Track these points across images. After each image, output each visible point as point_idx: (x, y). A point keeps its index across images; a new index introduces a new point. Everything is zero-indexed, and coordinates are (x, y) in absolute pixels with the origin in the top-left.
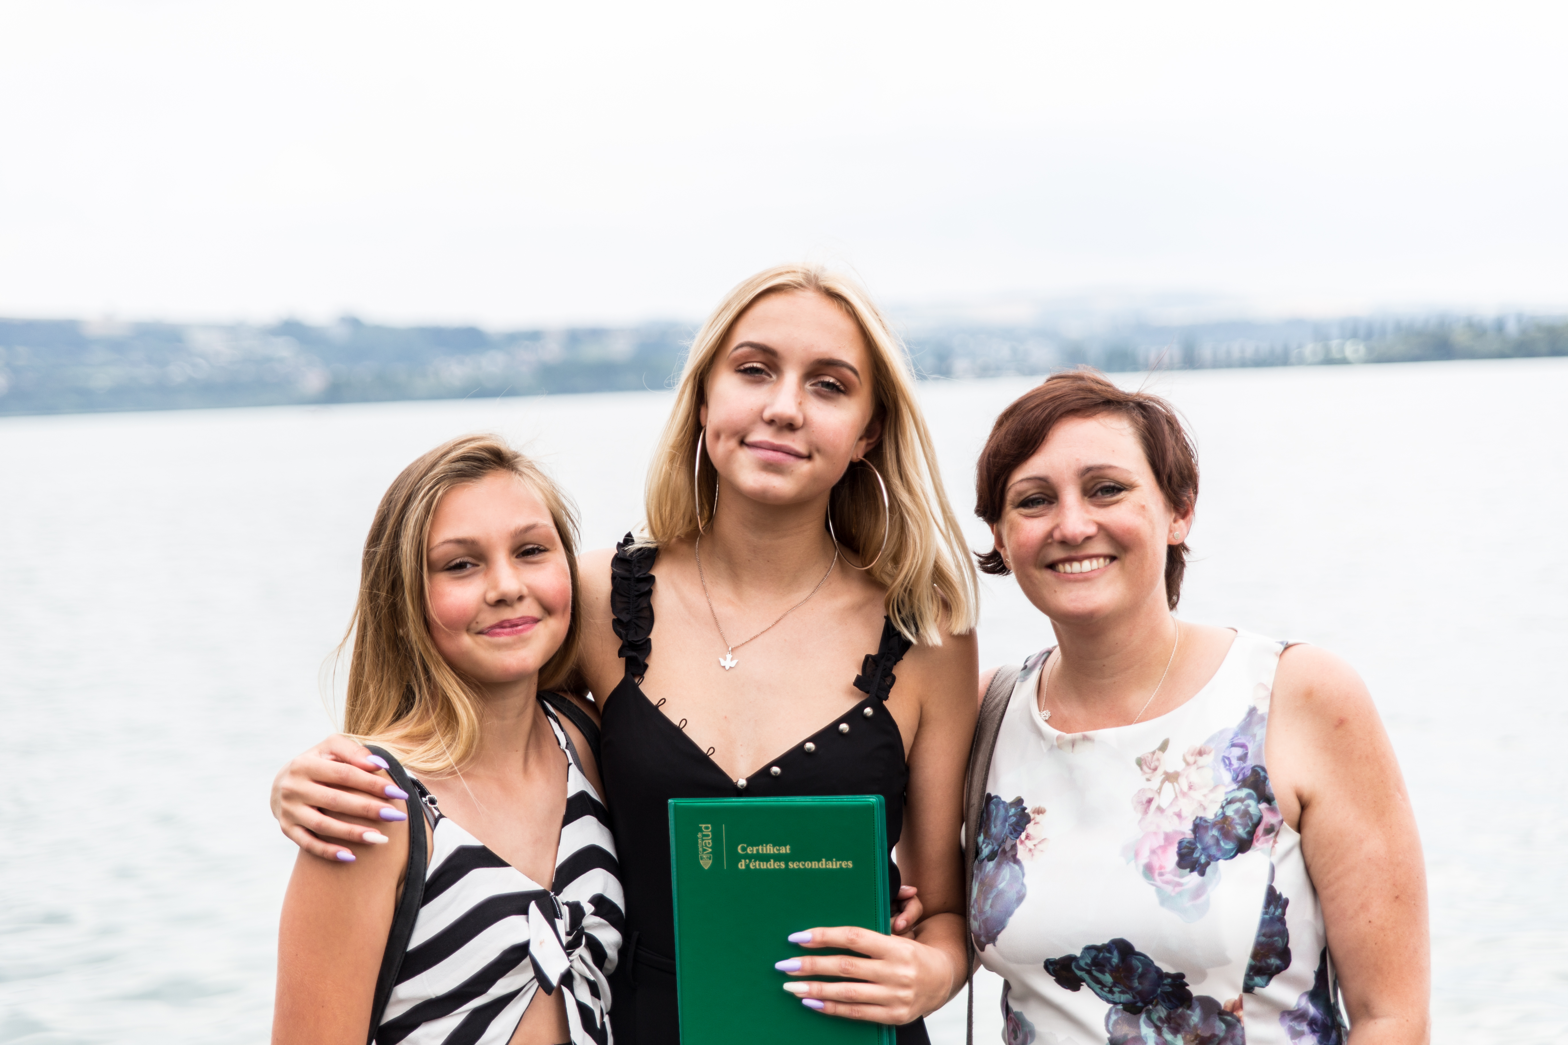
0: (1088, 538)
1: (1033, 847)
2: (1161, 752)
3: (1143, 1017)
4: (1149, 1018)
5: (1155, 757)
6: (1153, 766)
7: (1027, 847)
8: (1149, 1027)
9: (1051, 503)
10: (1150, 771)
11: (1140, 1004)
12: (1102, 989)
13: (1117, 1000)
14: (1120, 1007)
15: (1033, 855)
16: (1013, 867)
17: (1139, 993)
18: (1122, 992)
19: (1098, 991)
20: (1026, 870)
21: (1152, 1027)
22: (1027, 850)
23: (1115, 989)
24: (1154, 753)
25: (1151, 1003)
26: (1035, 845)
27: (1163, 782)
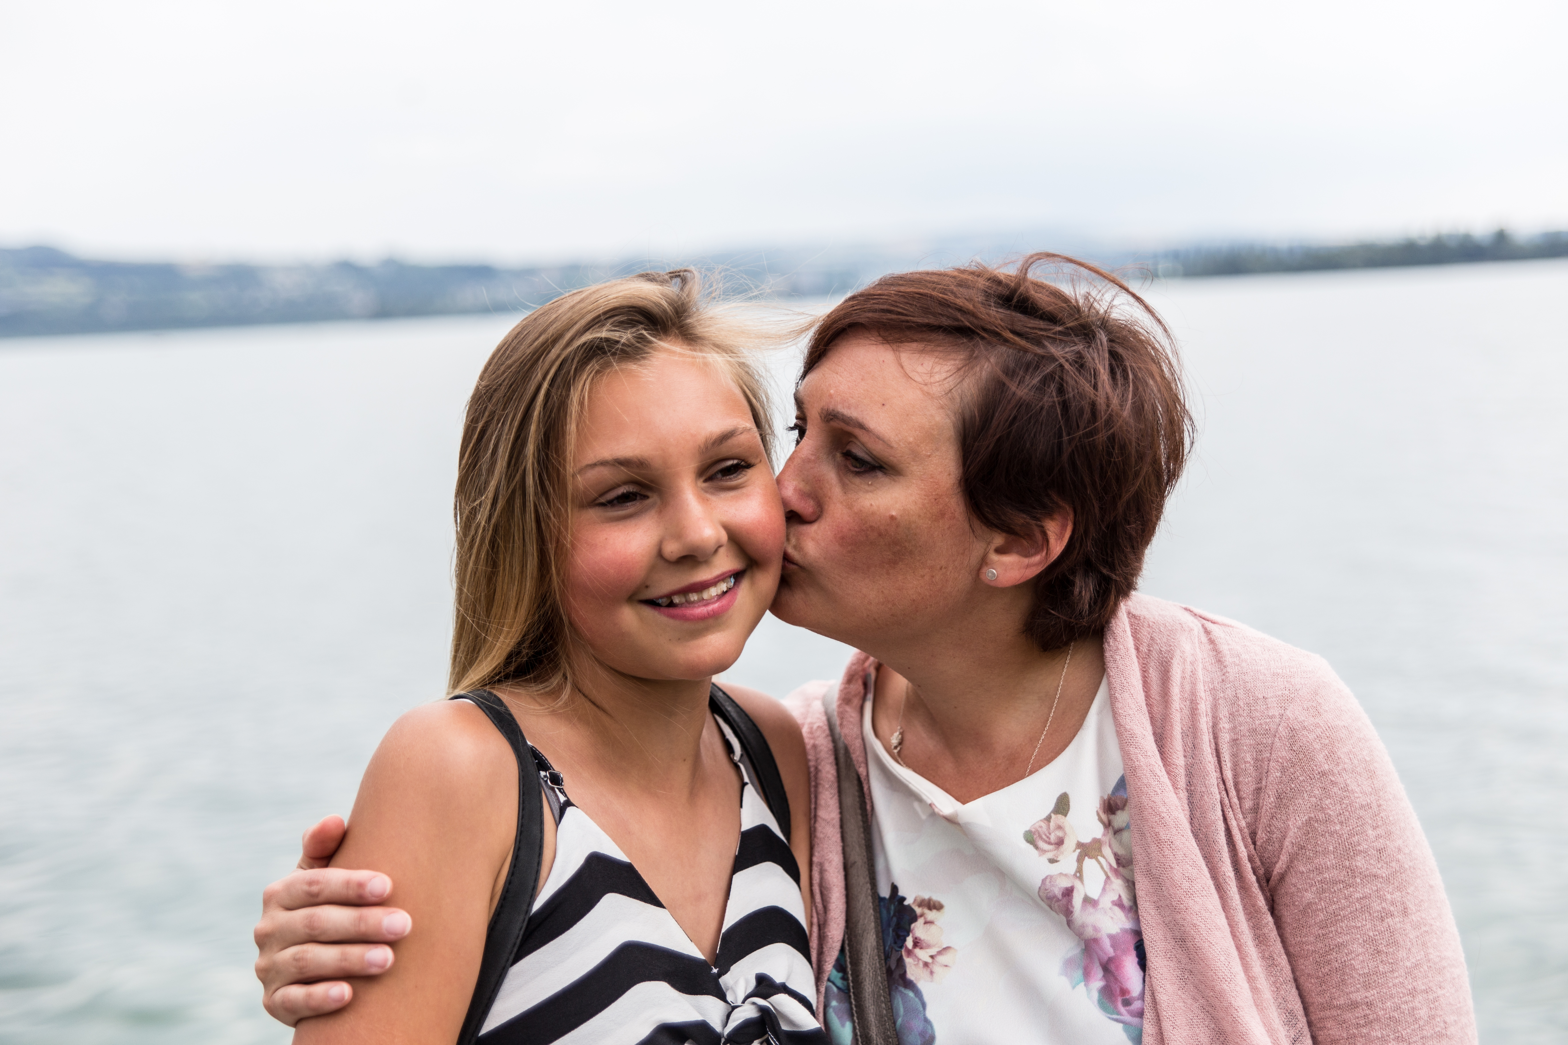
1: (929, 960)
7: (919, 959)
15: (932, 973)
16: (905, 994)
20: (926, 997)
22: (921, 964)
26: (932, 957)
27: (1080, 860)
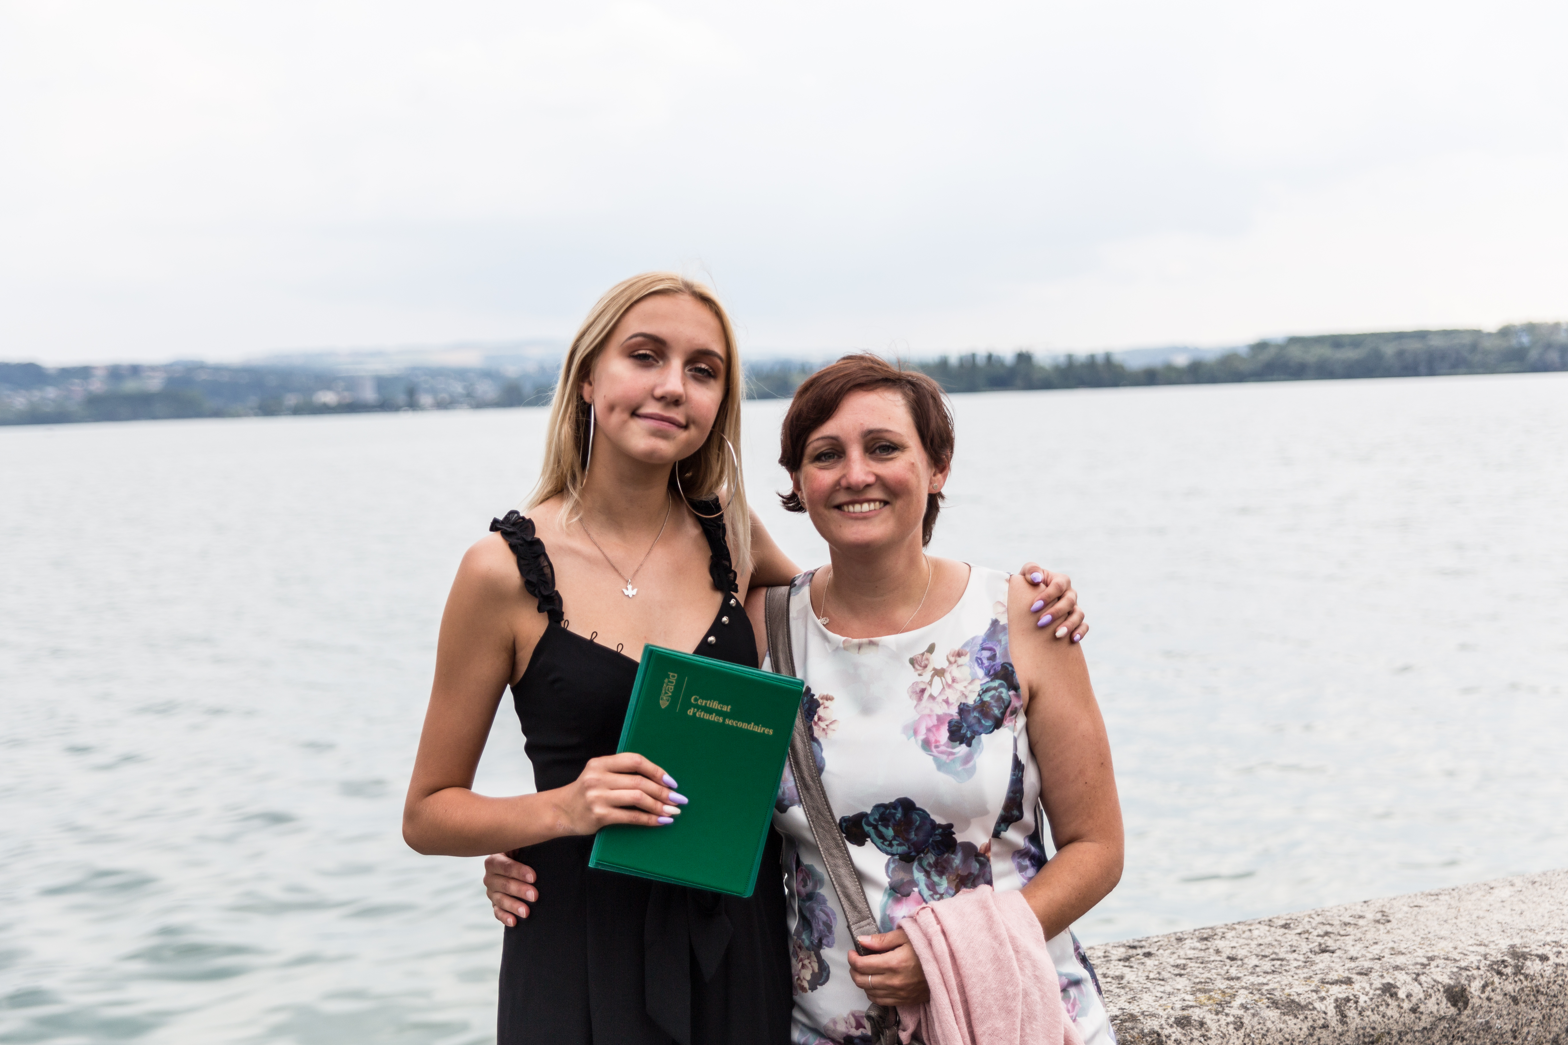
0: (868, 486)
1: (825, 727)
2: (929, 654)
3: (916, 864)
4: (920, 865)
5: (924, 657)
6: (923, 664)
7: (820, 727)
8: (920, 872)
9: (840, 457)
10: (921, 668)
11: (913, 854)
12: (883, 843)
13: (895, 852)
14: (897, 857)
15: (826, 734)
17: (914, 844)
18: (898, 845)
19: (880, 845)
21: (922, 872)
22: (821, 729)
23: (894, 842)
24: (923, 654)
25: (923, 852)
26: (827, 726)
27: (933, 676)
